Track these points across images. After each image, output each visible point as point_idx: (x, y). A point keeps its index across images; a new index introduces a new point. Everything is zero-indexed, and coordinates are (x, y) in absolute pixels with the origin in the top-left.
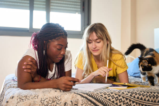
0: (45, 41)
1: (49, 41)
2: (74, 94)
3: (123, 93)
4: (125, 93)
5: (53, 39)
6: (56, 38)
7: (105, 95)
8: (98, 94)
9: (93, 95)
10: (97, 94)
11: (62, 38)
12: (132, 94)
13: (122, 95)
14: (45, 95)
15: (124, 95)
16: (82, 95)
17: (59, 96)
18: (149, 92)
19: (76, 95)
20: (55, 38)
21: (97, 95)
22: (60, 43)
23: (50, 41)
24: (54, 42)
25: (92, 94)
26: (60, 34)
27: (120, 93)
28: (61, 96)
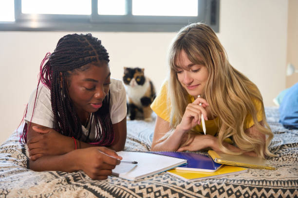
0: (61, 73)
1: (68, 74)
2: (81, 191)
3: (191, 189)
4: (196, 189)
5: (76, 70)
6: (82, 67)
7: (148, 192)
8: (133, 190)
9: (122, 193)
10: (130, 191)
11: (95, 67)
12: (212, 192)
13: (187, 195)
14: (21, 192)
15: (193, 194)
16: (98, 192)
17: (49, 194)
18: (254, 188)
19: (84, 194)
20: (78, 66)
21: (130, 194)
22: (91, 77)
23: (70, 72)
24: (78, 74)
25: (122, 191)
26: (90, 58)
27: (184, 190)
28: (53, 194)
